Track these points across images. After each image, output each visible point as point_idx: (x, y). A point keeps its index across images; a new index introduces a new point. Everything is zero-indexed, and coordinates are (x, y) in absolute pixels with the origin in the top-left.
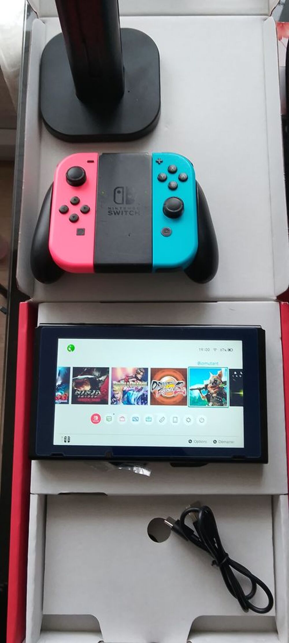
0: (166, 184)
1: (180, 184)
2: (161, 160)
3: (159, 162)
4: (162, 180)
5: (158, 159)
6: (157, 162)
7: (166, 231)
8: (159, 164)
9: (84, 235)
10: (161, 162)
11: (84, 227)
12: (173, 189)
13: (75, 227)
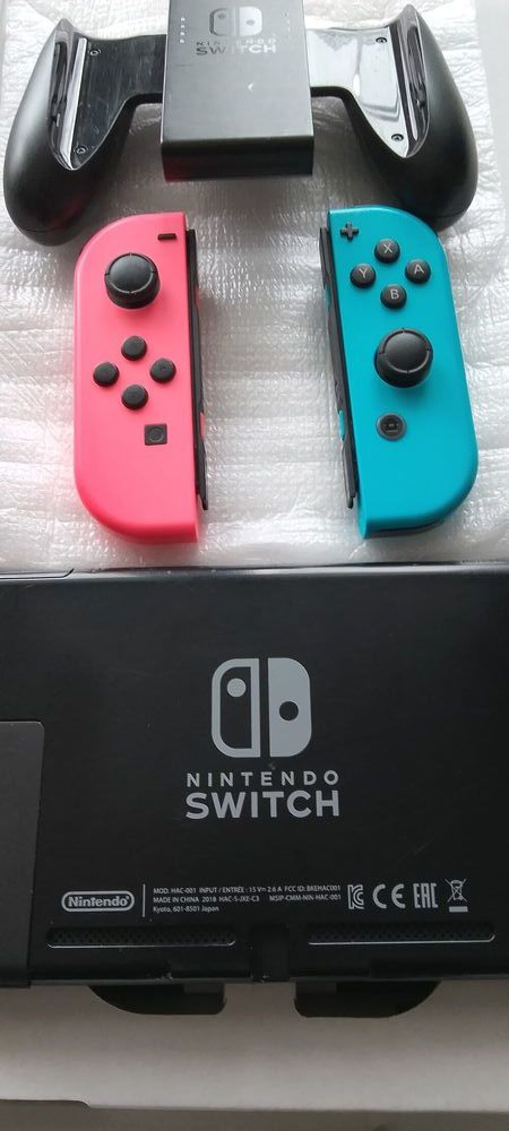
0: (375, 294)
1: (413, 293)
2: (355, 228)
3: (350, 235)
4: (363, 283)
5: (347, 226)
6: (344, 234)
7: (391, 425)
8: (350, 239)
9: (164, 442)
10: (356, 233)
11: (164, 422)
12: (394, 304)
13: (137, 423)
